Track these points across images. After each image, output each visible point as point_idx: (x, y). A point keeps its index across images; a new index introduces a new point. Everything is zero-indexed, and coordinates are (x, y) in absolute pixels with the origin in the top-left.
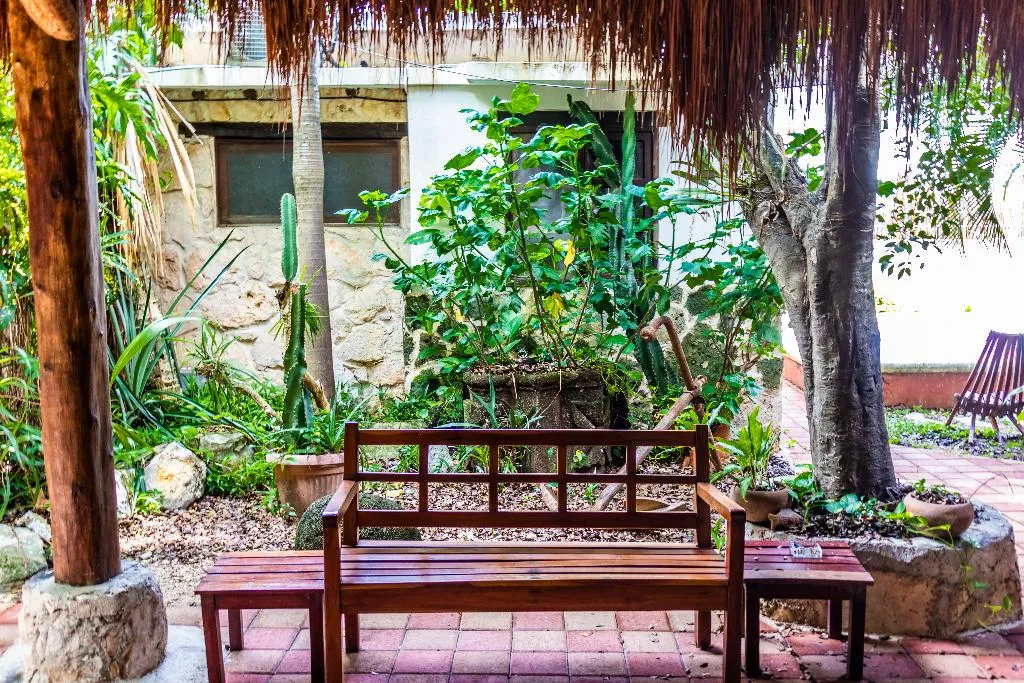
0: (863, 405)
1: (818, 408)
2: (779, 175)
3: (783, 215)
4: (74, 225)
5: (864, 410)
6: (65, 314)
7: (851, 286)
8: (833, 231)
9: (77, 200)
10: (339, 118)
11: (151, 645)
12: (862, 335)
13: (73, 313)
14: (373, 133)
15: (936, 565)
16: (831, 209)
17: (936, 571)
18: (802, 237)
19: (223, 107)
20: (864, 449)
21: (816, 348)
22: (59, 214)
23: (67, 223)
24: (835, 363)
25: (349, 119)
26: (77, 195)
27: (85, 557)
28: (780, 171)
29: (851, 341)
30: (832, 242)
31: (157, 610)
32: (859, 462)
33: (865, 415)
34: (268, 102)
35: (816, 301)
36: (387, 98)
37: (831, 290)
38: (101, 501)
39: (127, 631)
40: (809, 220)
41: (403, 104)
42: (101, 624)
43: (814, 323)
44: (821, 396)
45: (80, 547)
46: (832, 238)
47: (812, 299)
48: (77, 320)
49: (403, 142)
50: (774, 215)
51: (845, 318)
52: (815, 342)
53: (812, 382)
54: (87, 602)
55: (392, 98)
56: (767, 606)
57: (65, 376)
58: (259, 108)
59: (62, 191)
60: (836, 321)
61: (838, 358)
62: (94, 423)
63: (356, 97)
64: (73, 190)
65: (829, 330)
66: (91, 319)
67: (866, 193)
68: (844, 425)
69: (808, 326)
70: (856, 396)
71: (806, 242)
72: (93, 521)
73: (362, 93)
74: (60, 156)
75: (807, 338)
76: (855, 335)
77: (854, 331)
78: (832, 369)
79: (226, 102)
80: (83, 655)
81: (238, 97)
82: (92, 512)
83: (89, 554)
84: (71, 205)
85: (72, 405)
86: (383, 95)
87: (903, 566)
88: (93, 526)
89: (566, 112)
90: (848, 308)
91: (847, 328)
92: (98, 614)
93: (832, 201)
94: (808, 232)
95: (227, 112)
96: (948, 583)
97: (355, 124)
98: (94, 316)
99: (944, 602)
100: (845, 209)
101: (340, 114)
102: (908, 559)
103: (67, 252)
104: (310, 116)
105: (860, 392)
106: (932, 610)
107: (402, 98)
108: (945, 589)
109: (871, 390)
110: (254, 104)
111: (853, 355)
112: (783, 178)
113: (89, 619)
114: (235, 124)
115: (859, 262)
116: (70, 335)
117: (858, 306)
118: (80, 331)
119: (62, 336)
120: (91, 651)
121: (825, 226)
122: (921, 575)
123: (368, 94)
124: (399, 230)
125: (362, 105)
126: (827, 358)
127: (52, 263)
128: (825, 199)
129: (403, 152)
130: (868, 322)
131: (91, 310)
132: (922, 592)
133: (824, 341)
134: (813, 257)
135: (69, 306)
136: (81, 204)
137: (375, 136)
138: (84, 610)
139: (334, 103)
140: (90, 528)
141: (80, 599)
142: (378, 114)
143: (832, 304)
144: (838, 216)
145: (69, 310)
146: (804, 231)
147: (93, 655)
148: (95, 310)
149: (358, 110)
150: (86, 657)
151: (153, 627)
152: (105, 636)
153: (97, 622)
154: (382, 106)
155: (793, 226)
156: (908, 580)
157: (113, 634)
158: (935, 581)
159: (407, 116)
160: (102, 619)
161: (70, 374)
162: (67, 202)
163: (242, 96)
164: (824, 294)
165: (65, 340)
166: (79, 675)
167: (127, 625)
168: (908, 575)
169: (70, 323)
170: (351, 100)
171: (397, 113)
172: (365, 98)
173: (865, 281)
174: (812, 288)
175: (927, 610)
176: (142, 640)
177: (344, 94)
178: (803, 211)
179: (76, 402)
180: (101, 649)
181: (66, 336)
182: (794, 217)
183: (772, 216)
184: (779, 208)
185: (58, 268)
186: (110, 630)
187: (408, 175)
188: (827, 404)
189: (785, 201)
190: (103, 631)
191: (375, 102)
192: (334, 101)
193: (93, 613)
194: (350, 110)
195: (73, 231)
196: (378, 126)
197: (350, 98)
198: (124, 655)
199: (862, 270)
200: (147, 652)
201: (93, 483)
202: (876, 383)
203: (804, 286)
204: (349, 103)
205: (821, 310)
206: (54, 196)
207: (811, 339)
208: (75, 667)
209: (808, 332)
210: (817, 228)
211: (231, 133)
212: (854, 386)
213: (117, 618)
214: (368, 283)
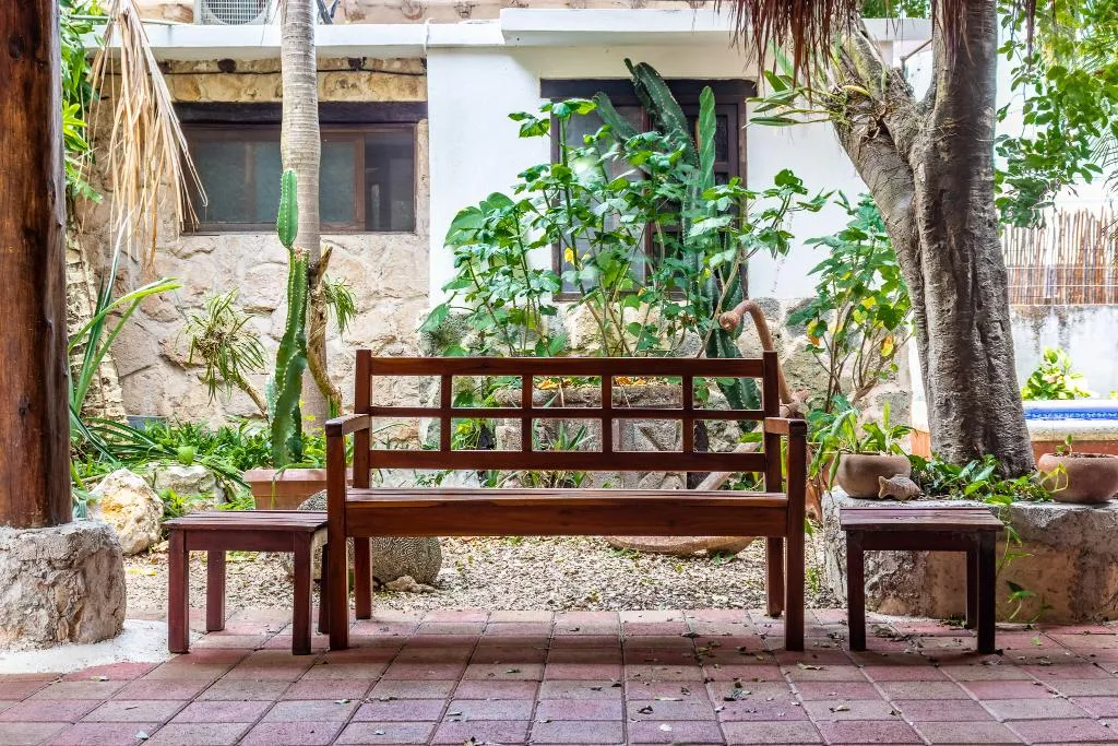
0: (988, 356)
1: (934, 364)
2: (879, 85)
3: (885, 131)
4: (34, 90)
5: (990, 362)
6: (20, 194)
7: (967, 207)
8: (943, 140)
9: (39, 62)
10: (339, 96)
11: (106, 609)
12: (984, 269)
13: (29, 195)
14: (383, 116)
15: (1078, 529)
16: (941, 116)
17: (1078, 539)
18: (908, 153)
19: (192, 83)
20: (990, 411)
21: (928, 288)
22: (17, 76)
23: (27, 87)
24: (952, 304)
25: (352, 97)
26: (39, 55)
27: (32, 490)
28: (879, 80)
29: (969, 275)
30: (943, 155)
31: (115, 568)
32: (985, 426)
33: (991, 368)
34: (250, 76)
35: (927, 228)
36: (400, 71)
37: (944, 213)
38: (53, 427)
39: (79, 581)
40: (914, 131)
41: (421, 78)
42: (48, 569)
43: (925, 256)
44: (937, 345)
45: (26, 478)
46: (943, 150)
47: (921, 228)
48: (33, 203)
49: (421, 126)
50: (874, 132)
51: (961, 246)
52: (927, 280)
53: (926, 333)
54: (32, 541)
55: (407, 71)
56: (873, 597)
57: (16, 269)
58: (237, 83)
59: (22, 48)
60: (952, 250)
61: (955, 297)
62: (48, 329)
63: (361, 70)
64: (34, 50)
65: (942, 263)
66: (50, 204)
67: (982, 95)
68: (965, 380)
69: (918, 264)
70: (979, 344)
71: (912, 157)
72: (43, 446)
73: (369, 64)
74: (22, 9)
75: (918, 279)
76: (974, 268)
77: (974, 263)
78: (948, 311)
79: (196, 76)
80: (26, 607)
81: (211, 69)
82: (42, 436)
83: (37, 489)
84: (32, 67)
85: (23, 306)
86: (397, 66)
87: (1037, 532)
88: (42, 453)
89: (628, 80)
90: (964, 234)
91: (964, 259)
92: (46, 556)
93: (942, 104)
94: (914, 147)
95: (197, 90)
96: (1095, 554)
97: (360, 103)
98: (53, 202)
99: (1090, 580)
100: (956, 114)
101: (340, 91)
102: (1043, 523)
103: (24, 122)
104: (303, 75)
105: (984, 340)
106: (1076, 588)
107: (421, 70)
108: (1091, 561)
109: (997, 338)
110: (231, 79)
111: (973, 292)
112: (883, 86)
113: (34, 561)
114: (206, 104)
115: (976, 178)
116: (24, 218)
117: (977, 233)
118: (36, 216)
119: (16, 221)
120: (35, 602)
121: (933, 136)
122: (1060, 543)
123: (377, 67)
124: (415, 238)
125: (369, 80)
126: (941, 297)
127: (7, 133)
128: (933, 106)
129: (421, 139)
130: (991, 254)
131: (50, 193)
132: (1061, 567)
133: (937, 277)
134: (921, 174)
135: (26, 184)
136: (44, 66)
137: (386, 120)
138: (28, 552)
139: (334, 77)
140: (39, 456)
141: (23, 537)
142: (389, 92)
143: (945, 229)
144: (949, 122)
145: (25, 191)
146: (910, 146)
147: (38, 607)
148: (54, 193)
149: (364, 86)
150: (30, 610)
151: (110, 587)
152: (54, 585)
153: (44, 565)
154: (394, 81)
155: (896, 141)
156: (1044, 551)
157: (63, 582)
158: (1077, 552)
159: (426, 94)
160: (50, 562)
161: (22, 265)
162: (28, 62)
163: (216, 68)
164: (935, 219)
165: (19, 225)
166: (20, 633)
167: (79, 575)
168: (1044, 545)
169: (25, 207)
170: (355, 74)
171: (414, 90)
172: (373, 71)
173: (986, 204)
174: (921, 213)
175: (1069, 589)
176: (97, 597)
177: (346, 66)
178: (907, 123)
179: (29, 302)
180: (47, 600)
181: (20, 219)
182: (897, 131)
183: (871, 133)
184: (880, 123)
185: (14, 141)
186: (59, 577)
187: (427, 167)
188: (943, 357)
189: (886, 113)
190: (50, 578)
191: (386, 76)
192: (332, 74)
193: (40, 556)
194: (354, 86)
195: (33, 97)
196: (390, 106)
197: (354, 70)
198: (75, 612)
199: (982, 190)
200: (103, 615)
201: (45, 401)
202: (1003, 330)
203: (911, 213)
204: (351, 78)
205: (933, 238)
206: (13, 55)
207: (923, 278)
208: (16, 623)
209: (919, 271)
210: (925, 139)
211: (202, 115)
212: (976, 331)
213: (69, 564)
214: (374, 307)
